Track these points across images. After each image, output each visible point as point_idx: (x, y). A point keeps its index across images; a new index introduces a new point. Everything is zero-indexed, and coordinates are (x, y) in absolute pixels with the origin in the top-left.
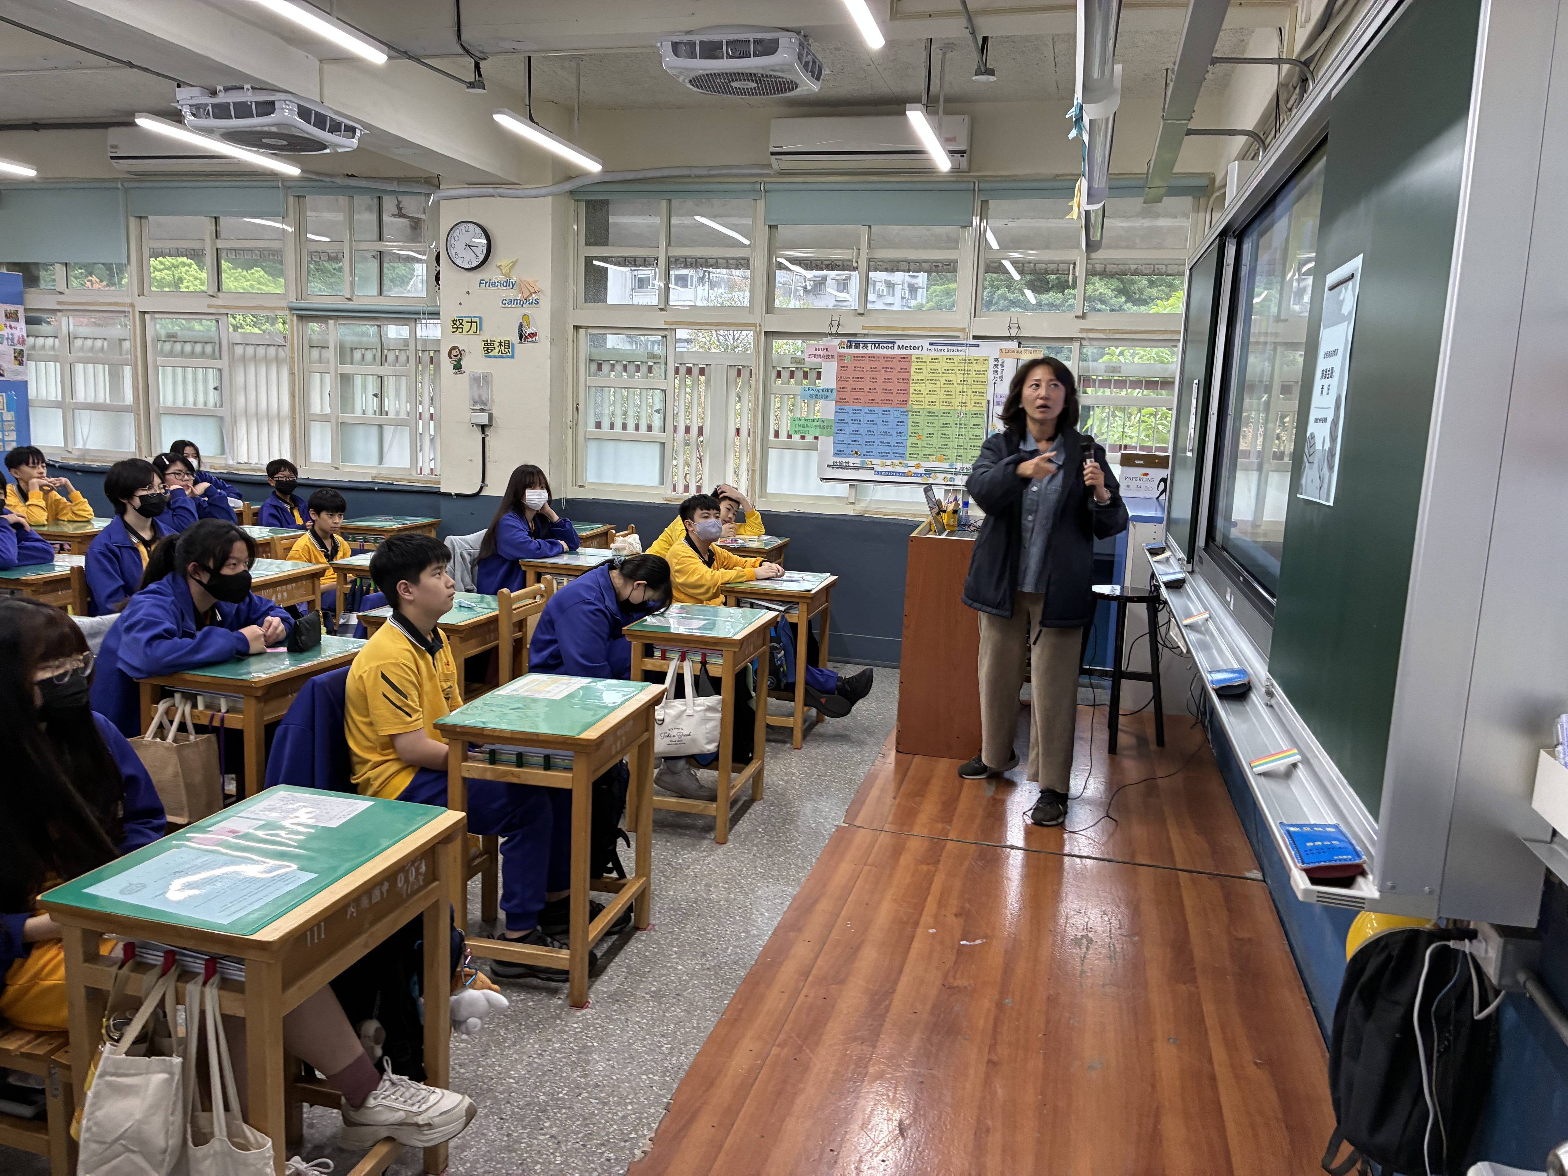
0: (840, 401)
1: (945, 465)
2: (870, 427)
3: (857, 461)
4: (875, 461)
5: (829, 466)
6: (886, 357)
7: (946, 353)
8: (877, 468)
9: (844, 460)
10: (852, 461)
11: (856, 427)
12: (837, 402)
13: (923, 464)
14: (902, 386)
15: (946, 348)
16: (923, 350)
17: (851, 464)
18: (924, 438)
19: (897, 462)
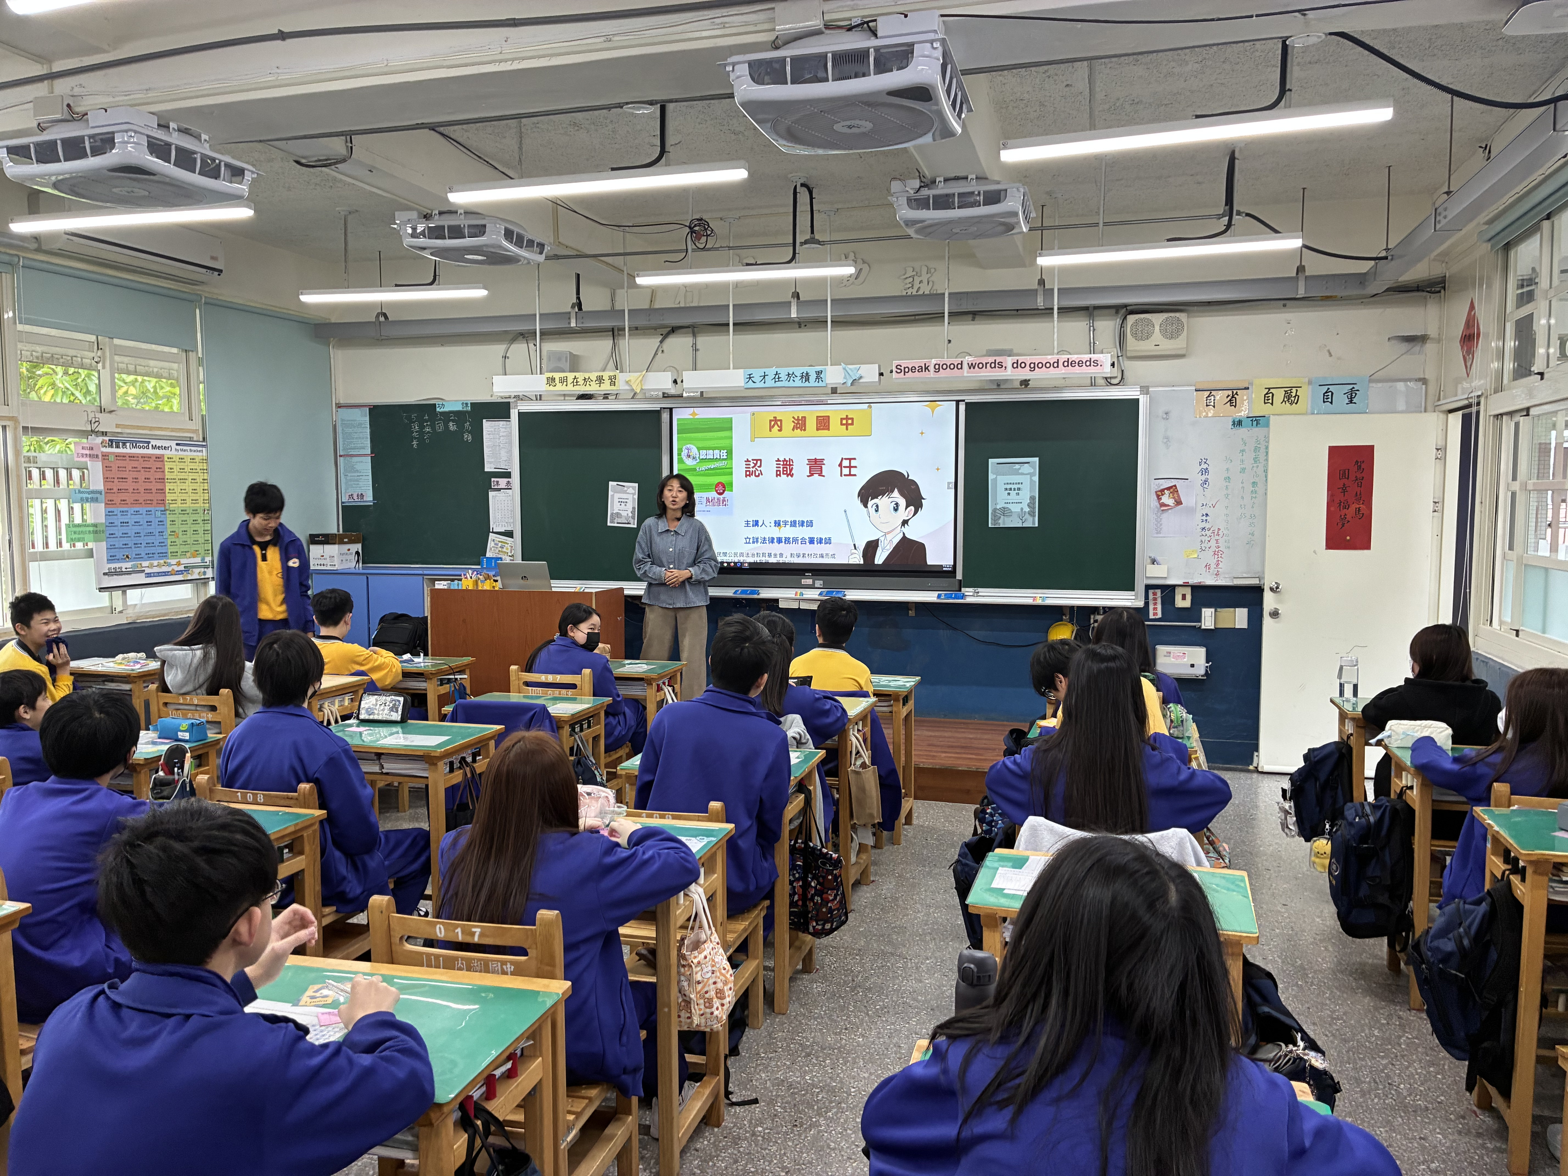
0: (109, 503)
1: (198, 560)
2: (137, 529)
3: (129, 565)
4: (145, 564)
5: (105, 574)
6: (144, 457)
7: (189, 453)
8: (148, 571)
9: (117, 565)
10: (126, 566)
11: (125, 530)
12: (106, 504)
13: (183, 561)
14: (159, 486)
15: (188, 448)
16: (172, 452)
17: (124, 570)
18: (180, 536)
19: (162, 561)
